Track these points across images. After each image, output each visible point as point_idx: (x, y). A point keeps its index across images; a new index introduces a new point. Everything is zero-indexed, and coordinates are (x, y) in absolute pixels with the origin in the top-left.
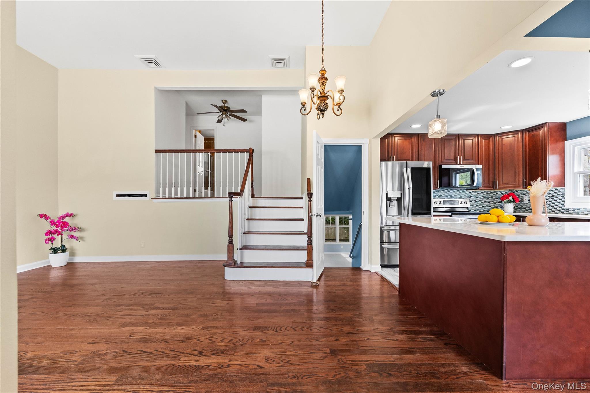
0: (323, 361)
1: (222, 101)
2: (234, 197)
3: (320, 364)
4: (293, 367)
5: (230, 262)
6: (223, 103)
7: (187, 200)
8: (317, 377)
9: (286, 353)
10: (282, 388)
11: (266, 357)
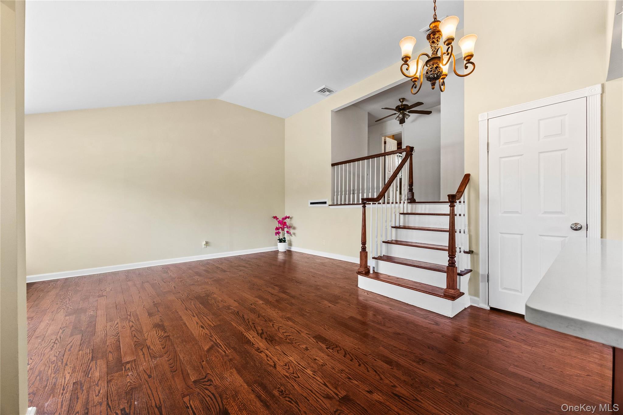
0: (322, 399)
1: (400, 100)
2: (367, 203)
3: (315, 400)
4: (292, 384)
5: (362, 269)
6: (401, 102)
7: (349, 207)
8: (296, 407)
9: (306, 369)
10: (262, 392)
11: (289, 362)
